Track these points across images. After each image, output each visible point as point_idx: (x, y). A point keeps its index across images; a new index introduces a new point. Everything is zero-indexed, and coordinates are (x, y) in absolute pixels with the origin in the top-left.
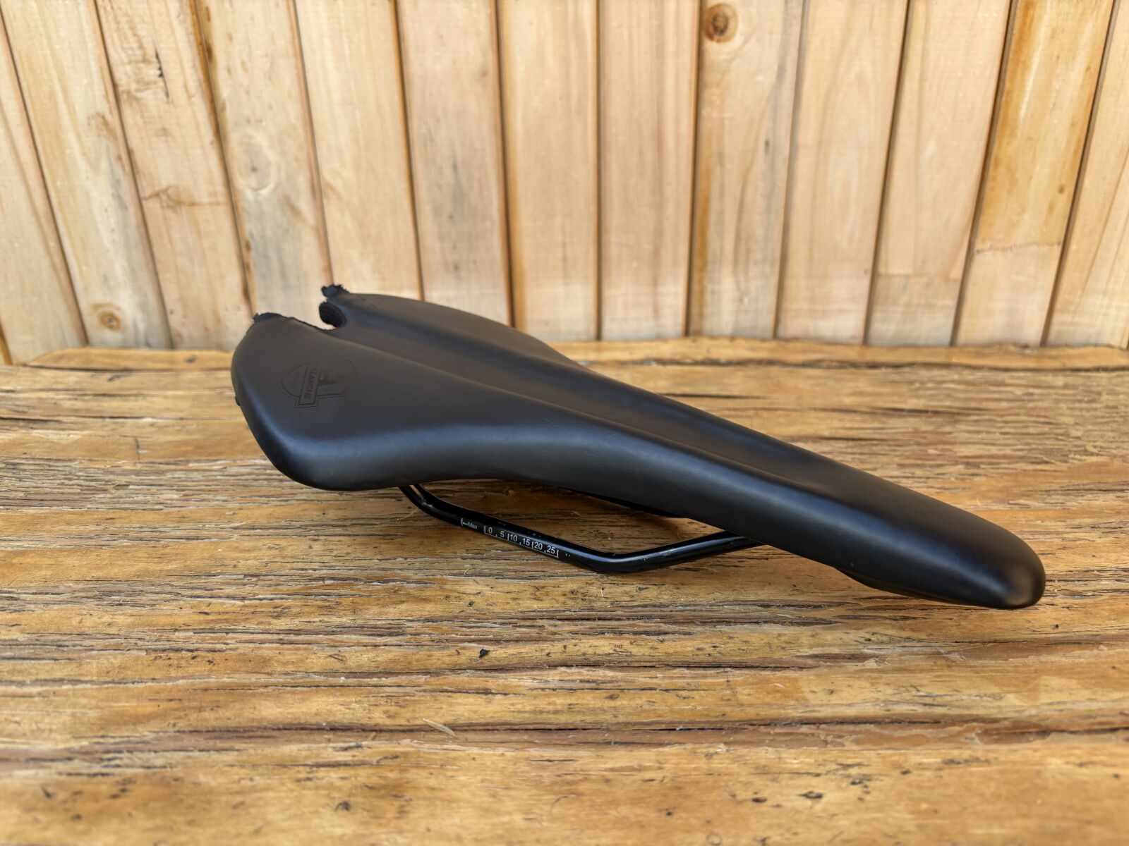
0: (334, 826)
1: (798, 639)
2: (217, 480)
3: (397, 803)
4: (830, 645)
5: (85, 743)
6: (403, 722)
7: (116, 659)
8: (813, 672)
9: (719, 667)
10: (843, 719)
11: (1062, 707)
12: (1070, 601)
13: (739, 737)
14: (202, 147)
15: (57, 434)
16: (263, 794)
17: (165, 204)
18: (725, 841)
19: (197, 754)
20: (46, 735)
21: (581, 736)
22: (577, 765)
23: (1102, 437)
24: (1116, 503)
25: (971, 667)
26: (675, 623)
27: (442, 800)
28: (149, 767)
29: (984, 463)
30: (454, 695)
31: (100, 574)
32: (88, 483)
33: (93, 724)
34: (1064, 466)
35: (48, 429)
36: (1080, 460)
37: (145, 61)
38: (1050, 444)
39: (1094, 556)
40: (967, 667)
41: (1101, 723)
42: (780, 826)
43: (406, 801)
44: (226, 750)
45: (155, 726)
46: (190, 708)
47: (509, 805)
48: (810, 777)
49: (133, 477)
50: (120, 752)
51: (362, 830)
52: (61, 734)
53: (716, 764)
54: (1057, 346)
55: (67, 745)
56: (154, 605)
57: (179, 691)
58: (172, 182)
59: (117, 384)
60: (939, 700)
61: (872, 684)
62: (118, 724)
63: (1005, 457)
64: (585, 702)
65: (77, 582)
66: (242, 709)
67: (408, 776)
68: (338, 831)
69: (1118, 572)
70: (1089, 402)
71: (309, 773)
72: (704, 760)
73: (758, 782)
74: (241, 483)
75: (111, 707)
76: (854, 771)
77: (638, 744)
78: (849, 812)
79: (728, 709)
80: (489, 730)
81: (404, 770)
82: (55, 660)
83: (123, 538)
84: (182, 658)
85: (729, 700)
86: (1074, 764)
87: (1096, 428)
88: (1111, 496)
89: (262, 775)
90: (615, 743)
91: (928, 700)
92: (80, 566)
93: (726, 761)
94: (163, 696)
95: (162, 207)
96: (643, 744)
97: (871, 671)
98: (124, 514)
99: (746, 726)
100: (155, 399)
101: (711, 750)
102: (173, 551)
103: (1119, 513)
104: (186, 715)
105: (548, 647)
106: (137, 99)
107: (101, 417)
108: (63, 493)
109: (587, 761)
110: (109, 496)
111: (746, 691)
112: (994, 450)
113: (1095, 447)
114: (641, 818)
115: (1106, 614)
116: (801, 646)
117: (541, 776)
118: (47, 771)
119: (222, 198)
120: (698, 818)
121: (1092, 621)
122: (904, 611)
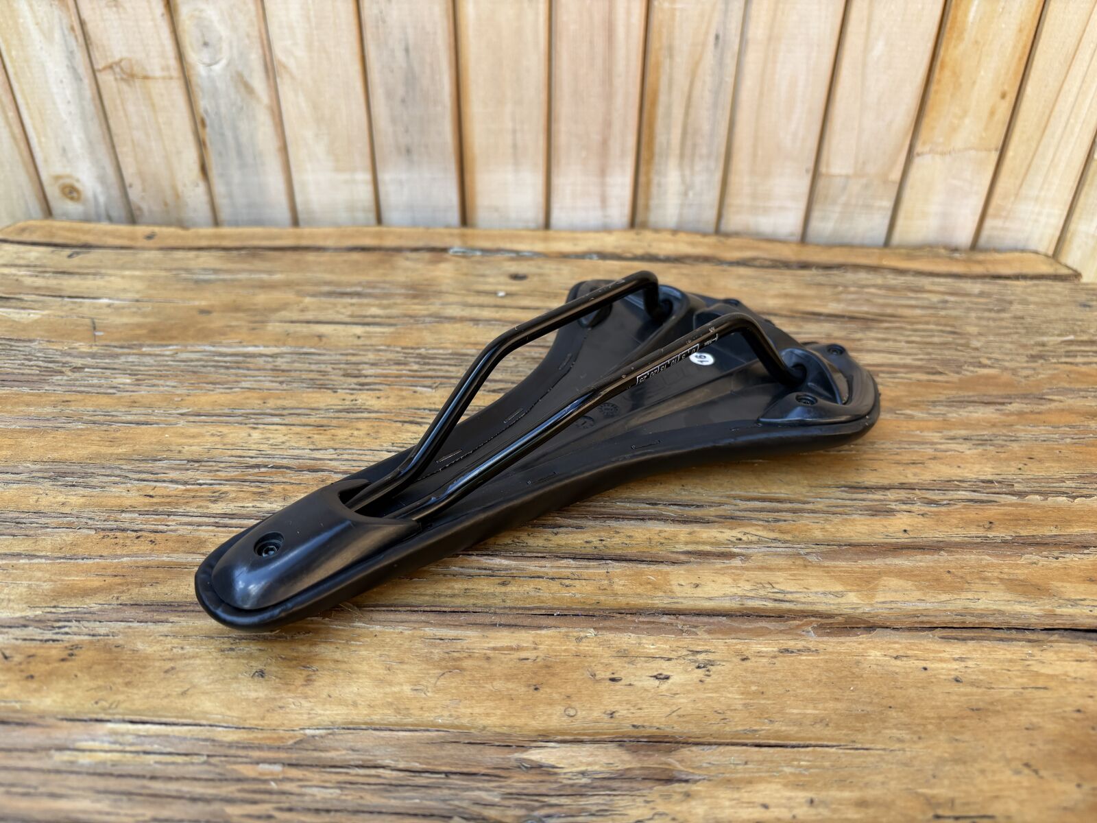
0: (249, 690)
1: (675, 537)
2: (168, 365)
3: (305, 673)
4: (704, 543)
5: (39, 612)
7: (68, 537)
8: (684, 567)
9: (602, 558)
10: (701, 610)
11: (893, 605)
12: (926, 509)
13: (608, 623)
14: (153, 20)
15: (18, 313)
16: (191, 661)
17: (118, 77)
18: (579, 713)
19: (136, 624)
20: (5, 604)
21: (471, 618)
22: (465, 644)
23: (1000, 348)
24: (994, 416)
25: (824, 567)
26: (570, 518)
27: (343, 671)
28: (93, 635)
31: (56, 455)
32: (46, 365)
33: (46, 595)
34: (954, 377)
35: (10, 307)
36: (972, 372)
38: (948, 354)
39: (959, 467)
40: (821, 567)
41: (922, 622)
42: (628, 702)
43: (314, 671)
44: (162, 622)
45: (100, 598)
46: (132, 583)
47: (401, 677)
48: (662, 661)
49: (89, 359)
50: (69, 621)
51: (273, 694)
52: (18, 604)
53: (584, 647)
54: (986, 250)
55: (24, 614)
56: (104, 487)
57: (123, 568)
58: (125, 55)
59: (76, 261)
60: (789, 597)
61: (734, 580)
62: (69, 596)
63: (905, 366)
64: (480, 587)
65: (35, 462)
66: (178, 585)
67: (317, 649)
68: (253, 695)
69: (978, 483)
70: (998, 311)
71: (232, 643)
72: (574, 643)
73: (617, 663)
74: (191, 369)
75: (63, 580)
76: (701, 657)
77: (520, 626)
78: (689, 692)
79: (602, 598)
80: (392, 611)
81: (314, 644)
82: (14, 536)
83: (78, 421)
84: (128, 537)
85: (605, 589)
86: (891, 657)
87: (997, 339)
88: (991, 409)
89: (191, 644)
90: (500, 625)
91: (780, 596)
92: (37, 447)
93: (593, 645)
94: (109, 571)
95: (116, 79)
96: (524, 626)
97: (736, 568)
98: (79, 397)
99: (615, 615)
100: (112, 279)
101: (582, 634)
102: (124, 435)
103: (994, 425)
104: (129, 590)
107: (60, 296)
108: (23, 374)
109: (474, 640)
110: (65, 378)
111: (621, 583)
112: (896, 359)
113: (989, 358)
114: (511, 692)
115: (955, 521)
116: (677, 543)
117: (431, 652)
118: (6, 636)
119: (175, 72)
120: (560, 693)
121: (942, 528)
122: (776, 514)
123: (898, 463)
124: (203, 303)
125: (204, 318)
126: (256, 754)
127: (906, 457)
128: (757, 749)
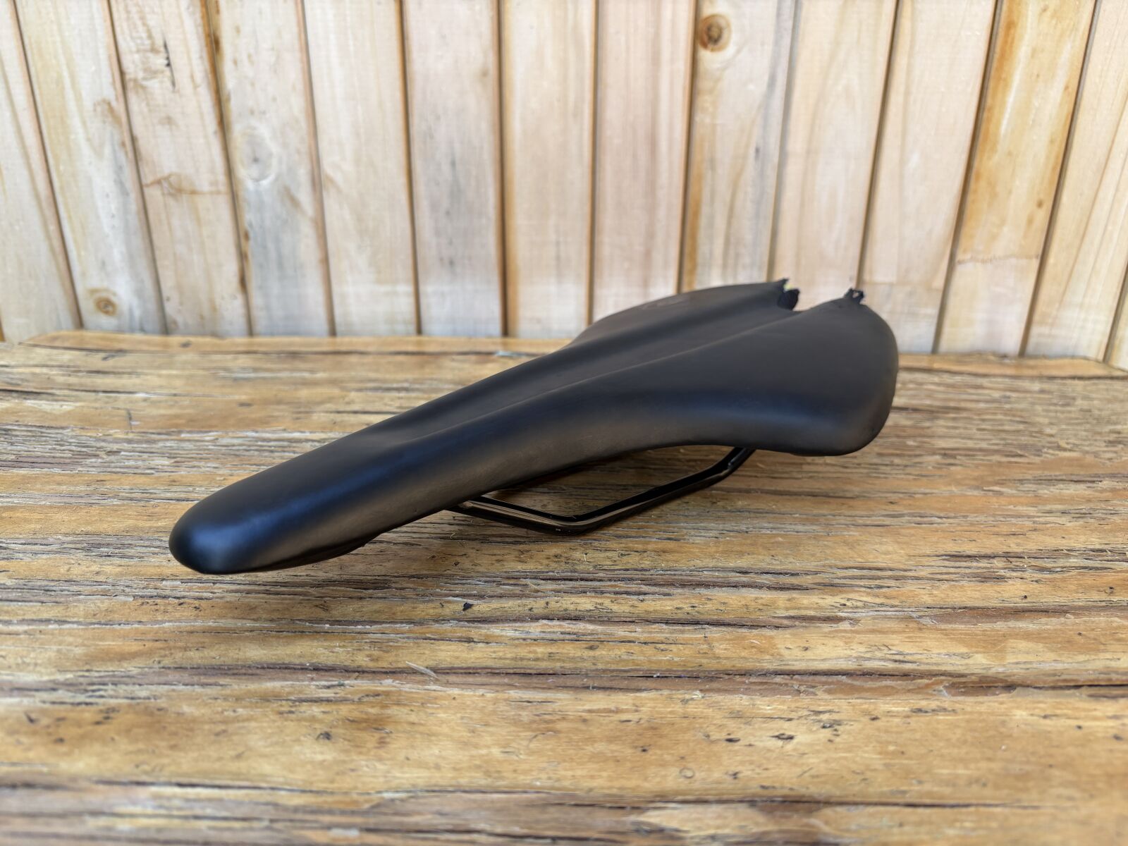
0: (315, 753)
1: (775, 602)
2: (208, 450)
3: (377, 735)
4: (806, 608)
5: (69, 676)
6: (385, 665)
7: (104, 603)
8: (789, 631)
9: (697, 623)
10: (817, 671)
11: (1029, 666)
12: (1038, 576)
13: (715, 685)
14: (206, 137)
15: (50, 405)
16: (246, 724)
17: (166, 192)
18: (697, 774)
19: (181, 687)
20: (31, 668)
21: (561, 681)
22: (556, 706)
23: (1075, 435)
24: (1087, 492)
25: (942, 630)
26: (655, 585)
27: (421, 733)
28: (132, 698)
29: (960, 455)
30: (436, 642)
31: (89, 528)
32: (79, 449)
33: (78, 660)
34: (1037, 460)
35: (41, 400)
36: (1053, 455)
37: (154, 50)
38: (1024, 439)
39: (1064, 538)
40: (938, 630)
41: (1065, 680)
42: (751, 763)
43: (387, 733)
44: (211, 685)
45: (140, 662)
46: (175, 648)
47: (488, 739)
48: (782, 721)
49: (125, 444)
50: (104, 684)
51: (343, 757)
52: (46, 668)
53: (691, 709)
54: (1035, 357)
55: (52, 678)
56: (143, 557)
57: (165, 632)
58: (175, 169)
59: (111, 363)
60: (909, 658)
61: (846, 643)
62: (103, 660)
63: (981, 450)
64: (565, 651)
65: (66, 534)
66: (227, 650)
67: (389, 712)
68: (319, 757)
69: (1087, 552)
70: (1063, 405)
71: (291, 707)
72: (680, 705)
73: (732, 725)
74: (232, 453)
75: (98, 645)
76: (825, 717)
77: (615, 689)
78: (818, 752)
79: (704, 661)
80: (470, 673)
81: (385, 707)
82: (42, 602)
83: (114, 497)
84: (169, 604)
85: (705, 653)
86: (1039, 716)
87: (1069, 427)
88: (1082, 486)
89: (244, 707)
90: (593, 688)
91: (897, 657)
92: (69, 521)
93: (701, 706)
94: (149, 637)
95: (163, 194)
96: (621, 689)
97: (845, 631)
98: (115, 477)
99: (721, 675)
100: (149, 377)
101: (687, 697)
102: (163, 511)
103: (1089, 501)
104: (171, 654)
105: (530, 602)
106: (144, 88)
107: (95, 391)
108: (54, 457)
109: (565, 703)
110: (100, 460)
111: (723, 646)
112: (970, 444)
113: (1068, 444)
114: (616, 754)
115: (1074, 587)
116: (777, 608)
117: (520, 715)
118: (31, 700)
119: (223, 187)
120: (673, 754)
121: (1060, 593)
122: (878, 581)
123: (997, 534)
124: (244, 398)
125: (245, 410)
126: (327, 819)
127: (1005, 529)
128: (910, 810)
